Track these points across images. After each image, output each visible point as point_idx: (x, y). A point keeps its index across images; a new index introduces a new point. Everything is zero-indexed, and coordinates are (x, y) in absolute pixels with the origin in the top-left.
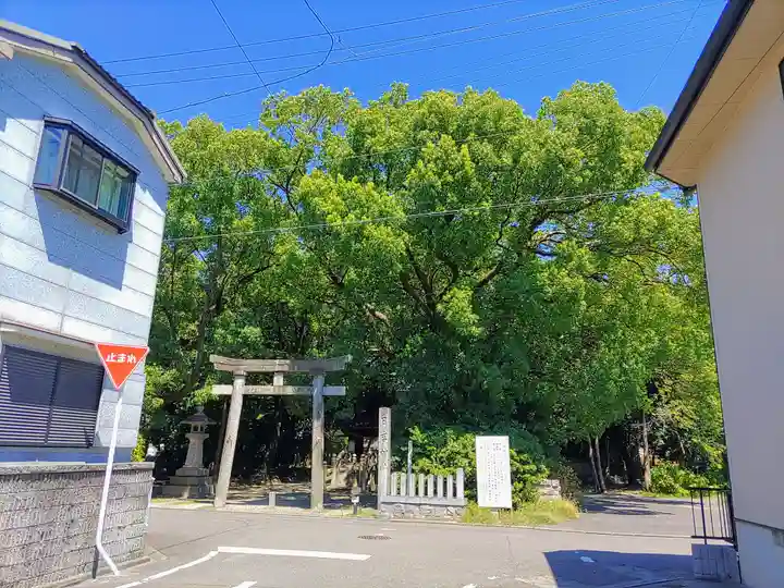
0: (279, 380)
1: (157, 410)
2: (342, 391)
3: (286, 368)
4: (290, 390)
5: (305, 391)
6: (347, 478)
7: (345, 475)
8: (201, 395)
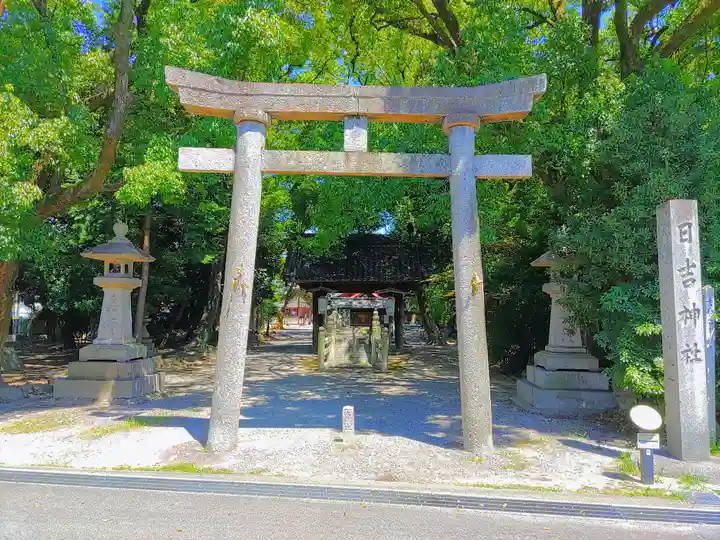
0: (356, 139)
1: (27, 215)
2: (522, 166)
3: (376, 107)
4: (389, 164)
5: (426, 167)
6: (350, 348)
7: (345, 345)
8: (142, 180)
